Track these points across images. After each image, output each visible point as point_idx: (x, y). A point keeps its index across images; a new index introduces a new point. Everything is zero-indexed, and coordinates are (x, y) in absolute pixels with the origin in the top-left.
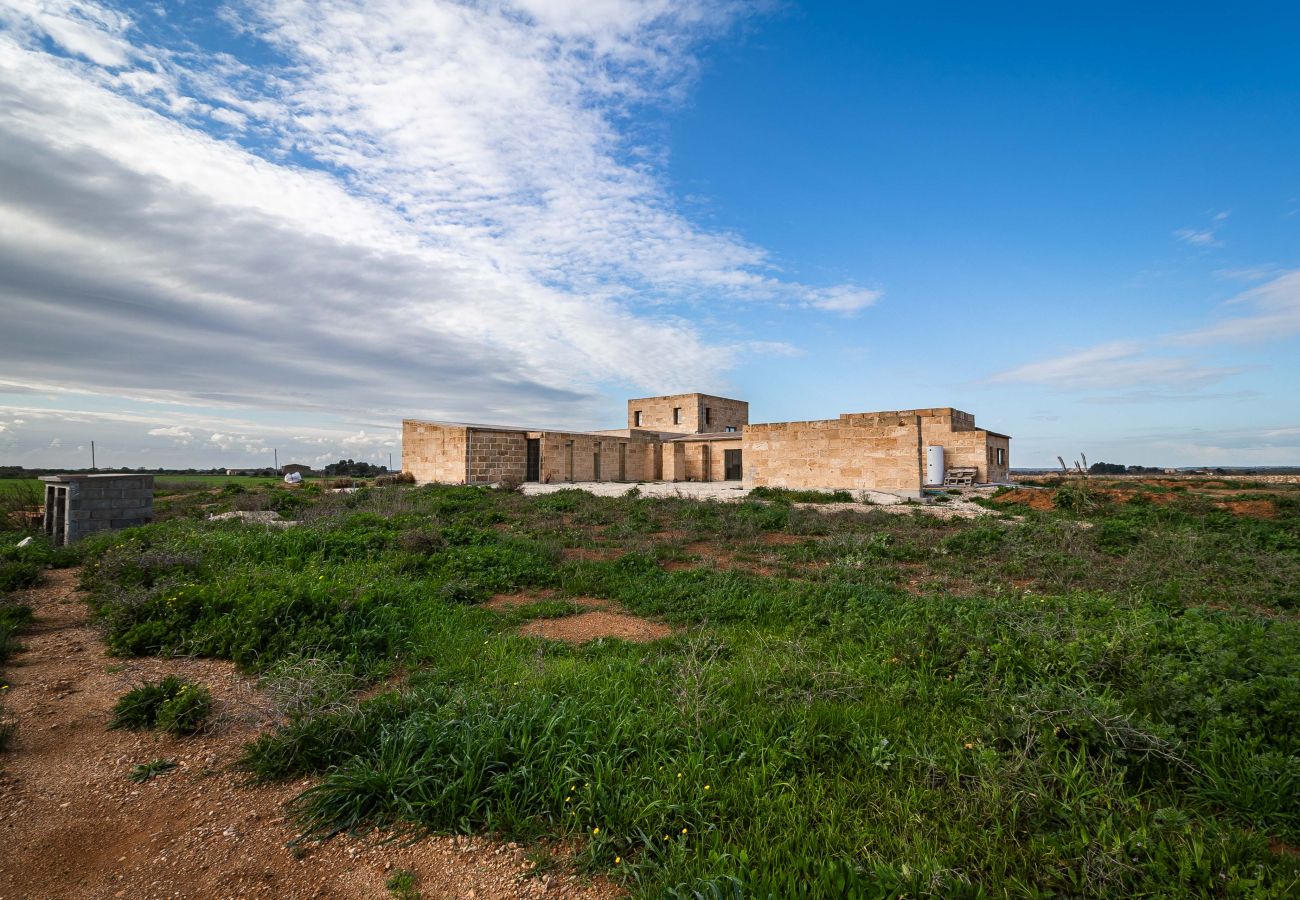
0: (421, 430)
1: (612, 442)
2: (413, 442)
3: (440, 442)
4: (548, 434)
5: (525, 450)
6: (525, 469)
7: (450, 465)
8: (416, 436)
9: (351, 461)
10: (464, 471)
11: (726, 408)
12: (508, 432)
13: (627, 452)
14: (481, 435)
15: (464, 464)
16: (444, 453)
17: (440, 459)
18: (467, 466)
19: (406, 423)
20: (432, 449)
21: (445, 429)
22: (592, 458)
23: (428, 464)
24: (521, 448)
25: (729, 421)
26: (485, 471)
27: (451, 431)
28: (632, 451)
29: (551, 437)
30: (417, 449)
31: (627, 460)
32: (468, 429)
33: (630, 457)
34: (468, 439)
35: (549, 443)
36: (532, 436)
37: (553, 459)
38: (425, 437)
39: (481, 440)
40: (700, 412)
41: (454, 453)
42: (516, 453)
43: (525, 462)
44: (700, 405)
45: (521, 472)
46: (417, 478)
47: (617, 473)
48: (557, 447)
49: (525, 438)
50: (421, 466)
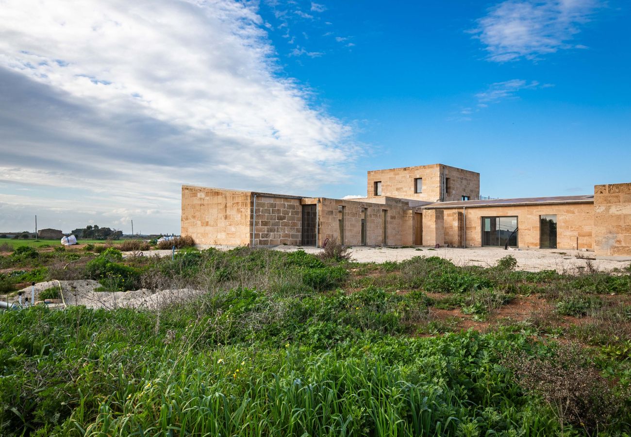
0: (201, 195)
1: (376, 208)
2: (193, 206)
3: (222, 207)
4: (324, 199)
5: (300, 215)
6: (300, 234)
7: (233, 229)
8: (196, 201)
9: (96, 226)
10: (248, 235)
11: (462, 179)
12: (286, 198)
13: (389, 219)
14: (263, 200)
15: (248, 229)
16: (226, 218)
17: (222, 223)
18: (251, 230)
19: (185, 188)
20: (213, 214)
21: (228, 195)
22: (360, 223)
23: (208, 228)
24: (297, 213)
25: (464, 190)
26: (267, 236)
27: (234, 195)
28: (393, 218)
29: (327, 203)
30: (198, 214)
31: (389, 226)
32: (253, 194)
33: (391, 223)
34: (252, 203)
35: (325, 208)
36: (308, 202)
37: (328, 224)
38: (205, 202)
39: (263, 205)
40: (441, 182)
41: (238, 217)
42: (293, 219)
43: (299, 226)
44: (442, 175)
45: (296, 236)
46: (197, 241)
47: (380, 238)
48: (332, 212)
49: (300, 204)
50: (201, 229)
